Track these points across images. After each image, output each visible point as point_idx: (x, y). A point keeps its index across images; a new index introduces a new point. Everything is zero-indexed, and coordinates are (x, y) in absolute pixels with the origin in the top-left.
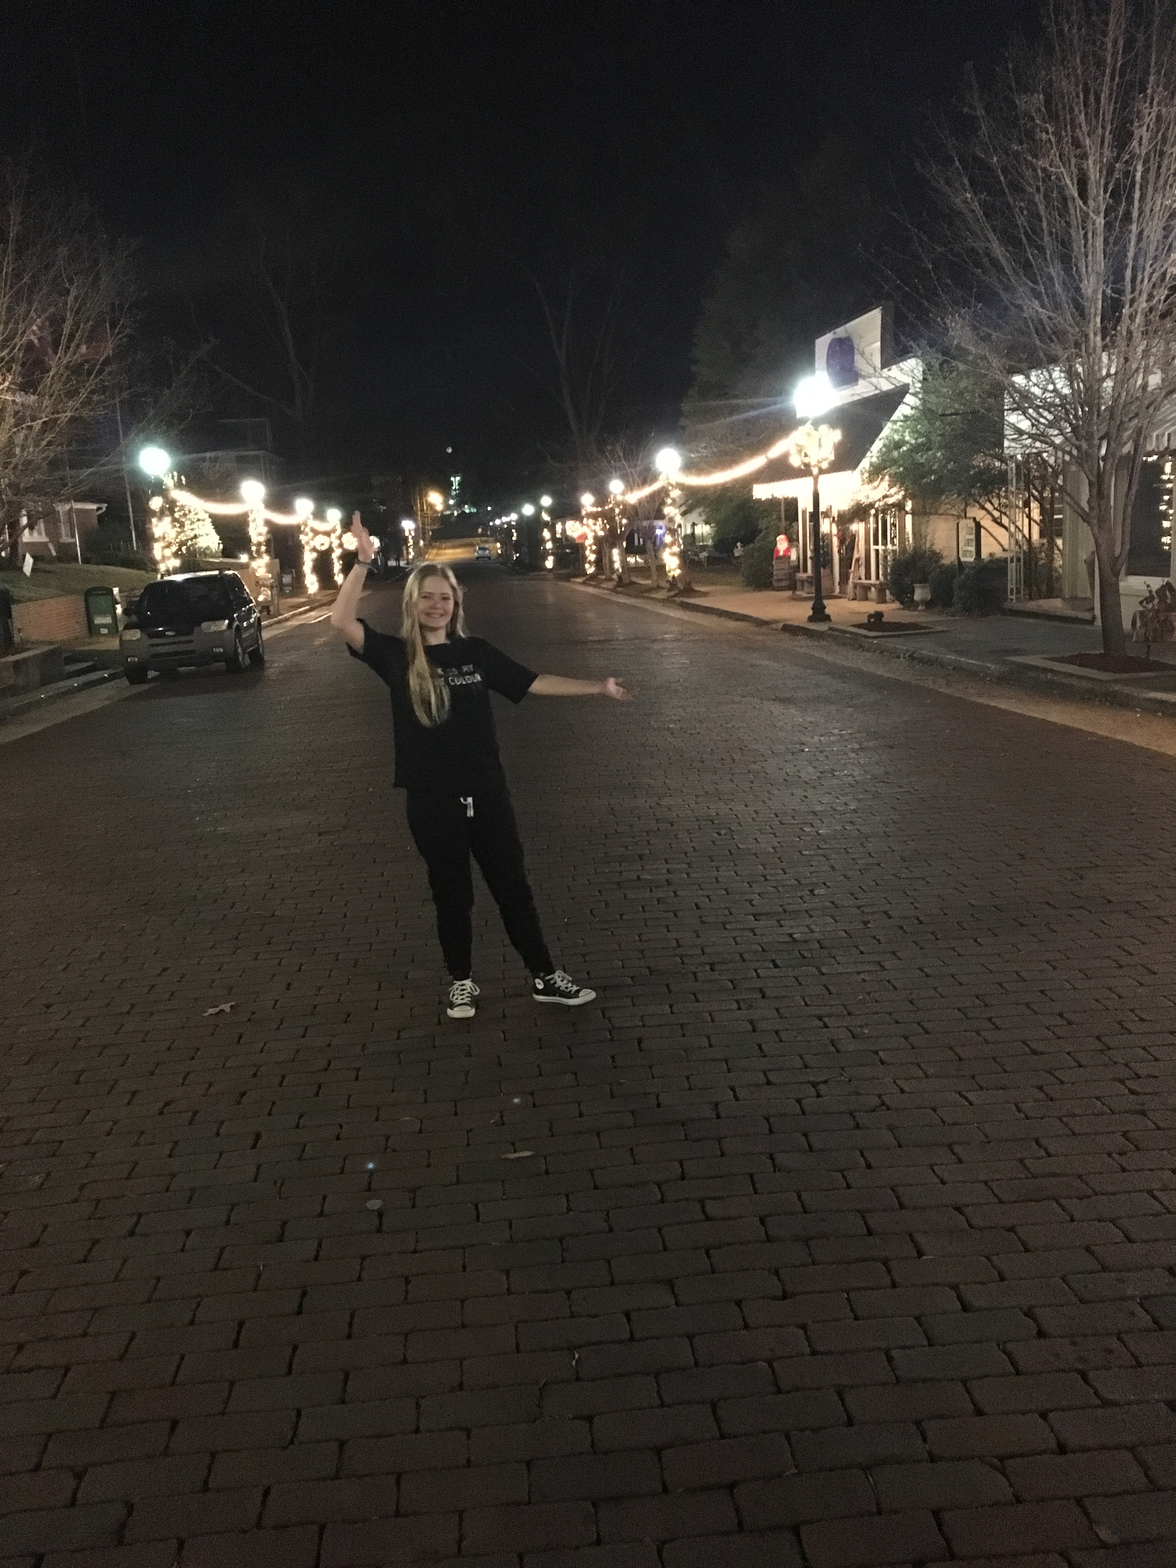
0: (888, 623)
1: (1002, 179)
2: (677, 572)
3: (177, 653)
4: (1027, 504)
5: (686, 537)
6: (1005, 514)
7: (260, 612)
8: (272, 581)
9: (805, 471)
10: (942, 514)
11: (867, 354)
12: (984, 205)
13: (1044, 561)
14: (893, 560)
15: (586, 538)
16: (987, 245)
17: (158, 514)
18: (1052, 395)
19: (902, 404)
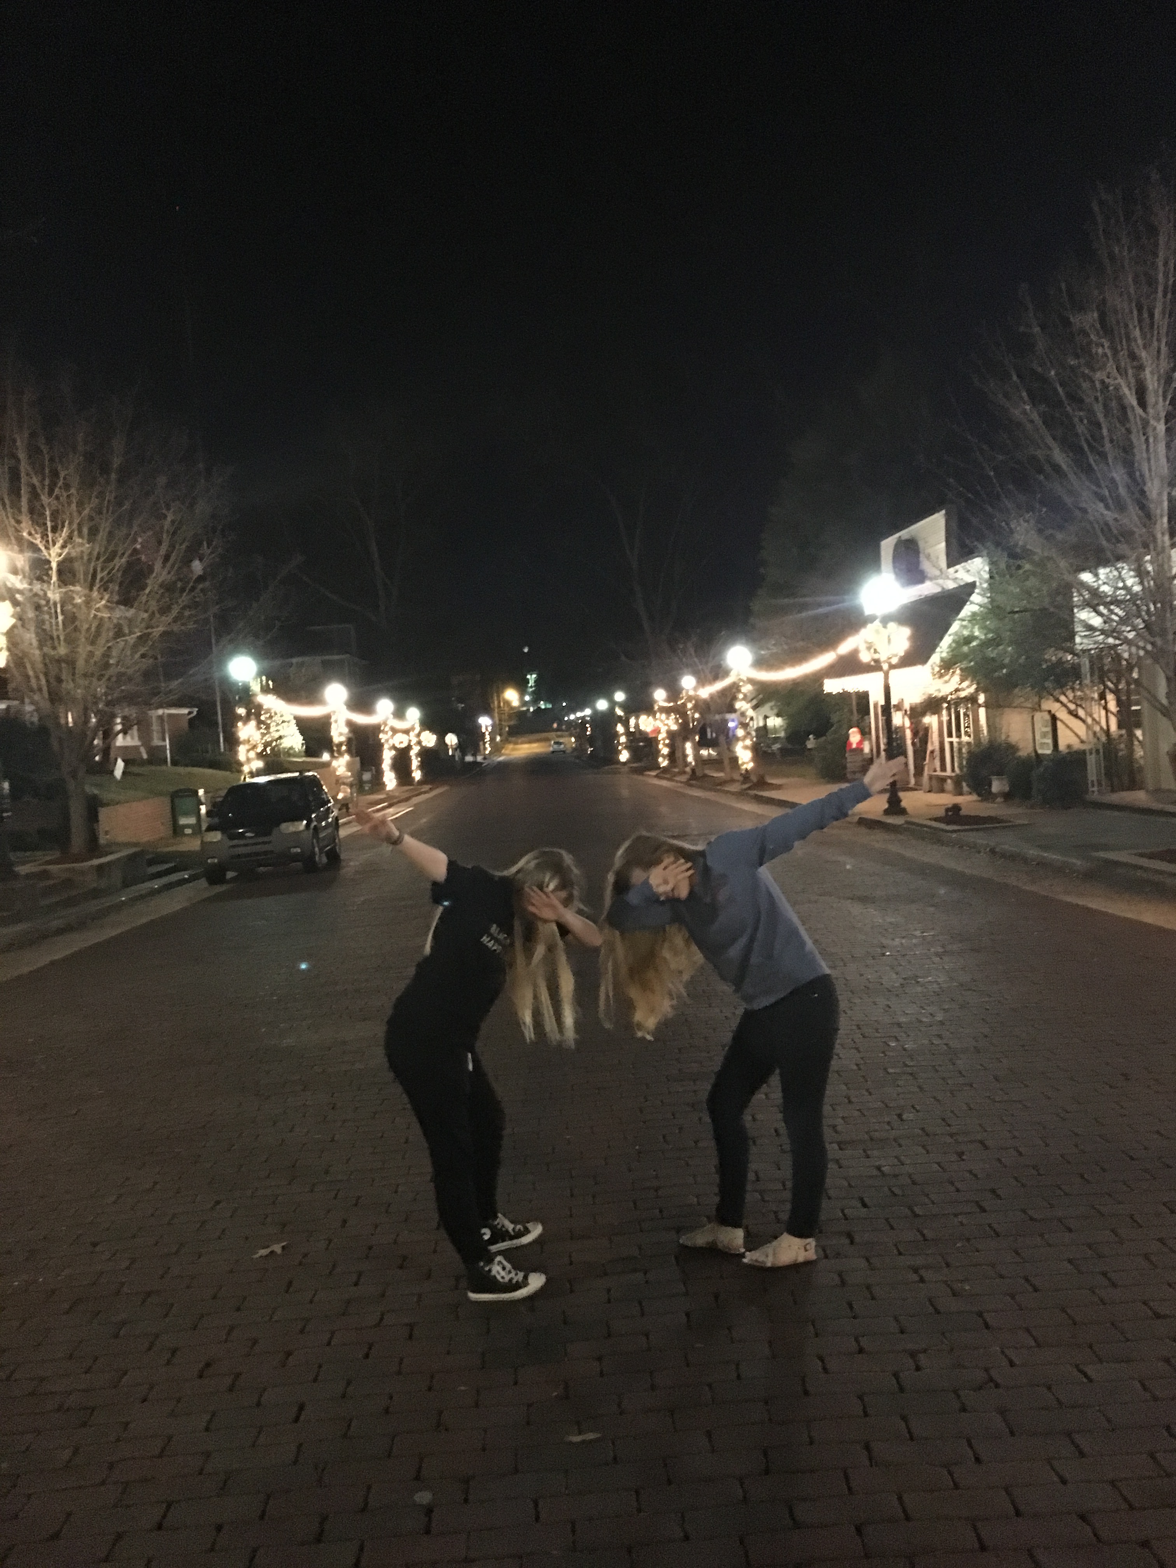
0: (968, 816)
1: (1060, 390)
2: (750, 766)
3: (257, 854)
4: (1102, 696)
5: (758, 730)
6: (1081, 706)
7: (340, 810)
8: (352, 779)
9: (875, 666)
10: (1015, 707)
11: (932, 556)
12: (1043, 415)
13: (1124, 753)
14: (968, 753)
15: (659, 732)
16: (1049, 453)
17: (244, 719)
18: (1123, 592)
19: (968, 603)
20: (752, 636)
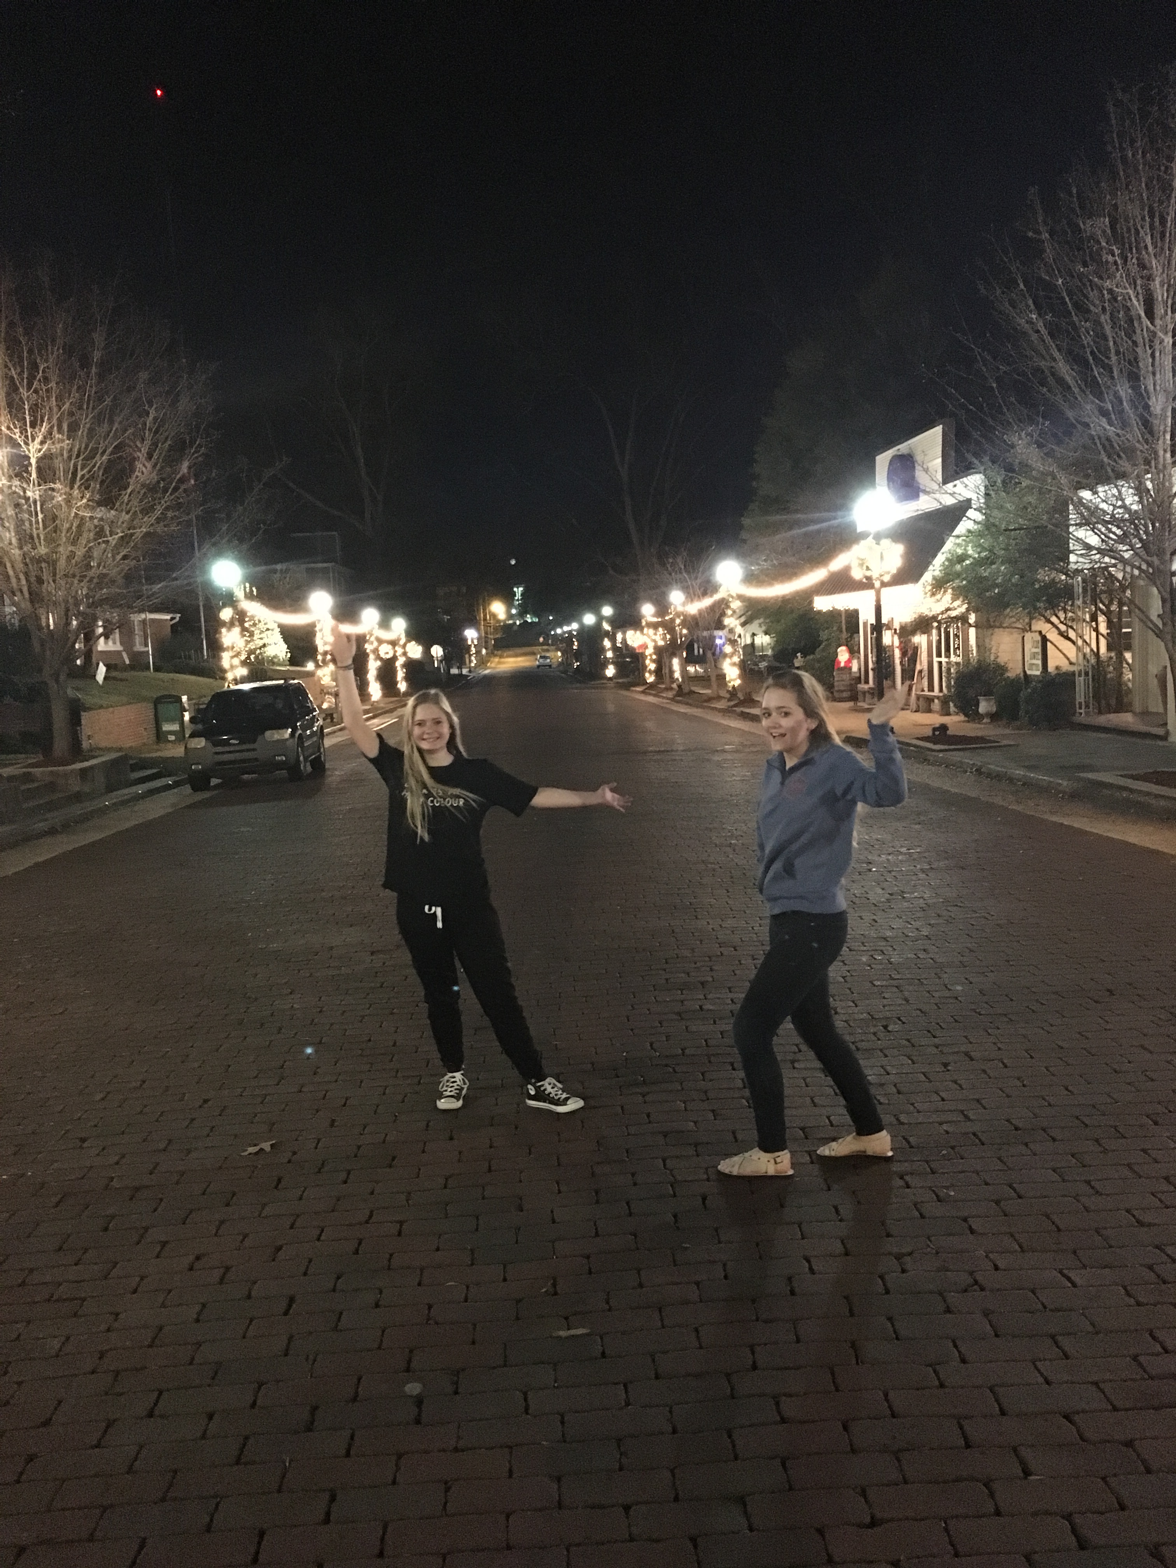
0: (954, 736)
1: (1067, 299)
2: (738, 683)
3: (243, 761)
4: (1094, 618)
5: (745, 647)
6: (1072, 627)
7: (324, 719)
9: (866, 584)
10: (1006, 628)
11: (928, 469)
12: (1048, 324)
13: (1112, 675)
14: (956, 673)
15: (646, 647)
16: (1053, 364)
17: (228, 625)
18: (1121, 511)
19: (965, 518)
20: (743, 551)
